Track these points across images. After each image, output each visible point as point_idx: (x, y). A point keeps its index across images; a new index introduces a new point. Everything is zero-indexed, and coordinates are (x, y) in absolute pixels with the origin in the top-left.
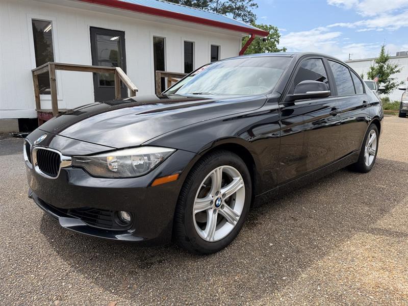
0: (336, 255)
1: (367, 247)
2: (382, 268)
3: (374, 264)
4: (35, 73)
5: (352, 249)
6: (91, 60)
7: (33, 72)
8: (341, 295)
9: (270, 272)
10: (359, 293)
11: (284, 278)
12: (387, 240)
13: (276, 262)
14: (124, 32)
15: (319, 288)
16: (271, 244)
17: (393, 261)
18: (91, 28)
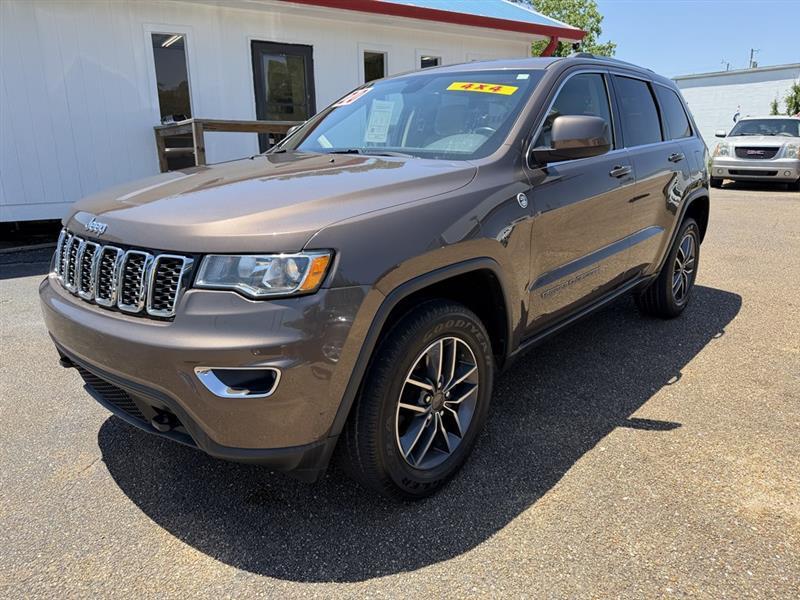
0: (704, 467)
1: (754, 456)
2: (776, 489)
3: (763, 482)
4: (162, 134)
5: (730, 458)
6: (254, 104)
7: (157, 130)
8: (709, 525)
9: (604, 490)
10: (737, 523)
11: (625, 498)
12: (788, 445)
13: (612, 475)
14: (311, 47)
15: (677, 514)
16: (603, 449)
17: (794, 479)
18: (253, 42)
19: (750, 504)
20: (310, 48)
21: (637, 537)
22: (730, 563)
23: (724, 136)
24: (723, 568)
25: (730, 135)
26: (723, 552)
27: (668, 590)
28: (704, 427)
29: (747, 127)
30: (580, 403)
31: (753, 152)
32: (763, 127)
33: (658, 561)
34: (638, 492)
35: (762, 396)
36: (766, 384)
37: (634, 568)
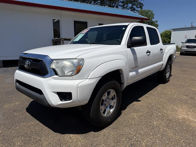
0: (171, 110)
1: (182, 108)
2: (186, 114)
3: (183, 113)
4: (54, 41)
6: (74, 35)
8: (171, 120)
9: (150, 113)
10: (177, 119)
11: (154, 115)
13: (152, 111)
15: (164, 118)
18: (74, 21)
19: (180, 117)
20: (87, 22)
21: (156, 121)
22: (174, 126)
23: (183, 43)
24: (173, 127)
25: (185, 43)
26: (173, 124)
27: (161, 129)
28: (172, 103)
29: (189, 41)
30: (146, 98)
31: (190, 47)
32: (193, 41)
33: (160, 125)
34: (157, 114)
35: (186, 98)
36: (187, 96)
37: (155, 126)
